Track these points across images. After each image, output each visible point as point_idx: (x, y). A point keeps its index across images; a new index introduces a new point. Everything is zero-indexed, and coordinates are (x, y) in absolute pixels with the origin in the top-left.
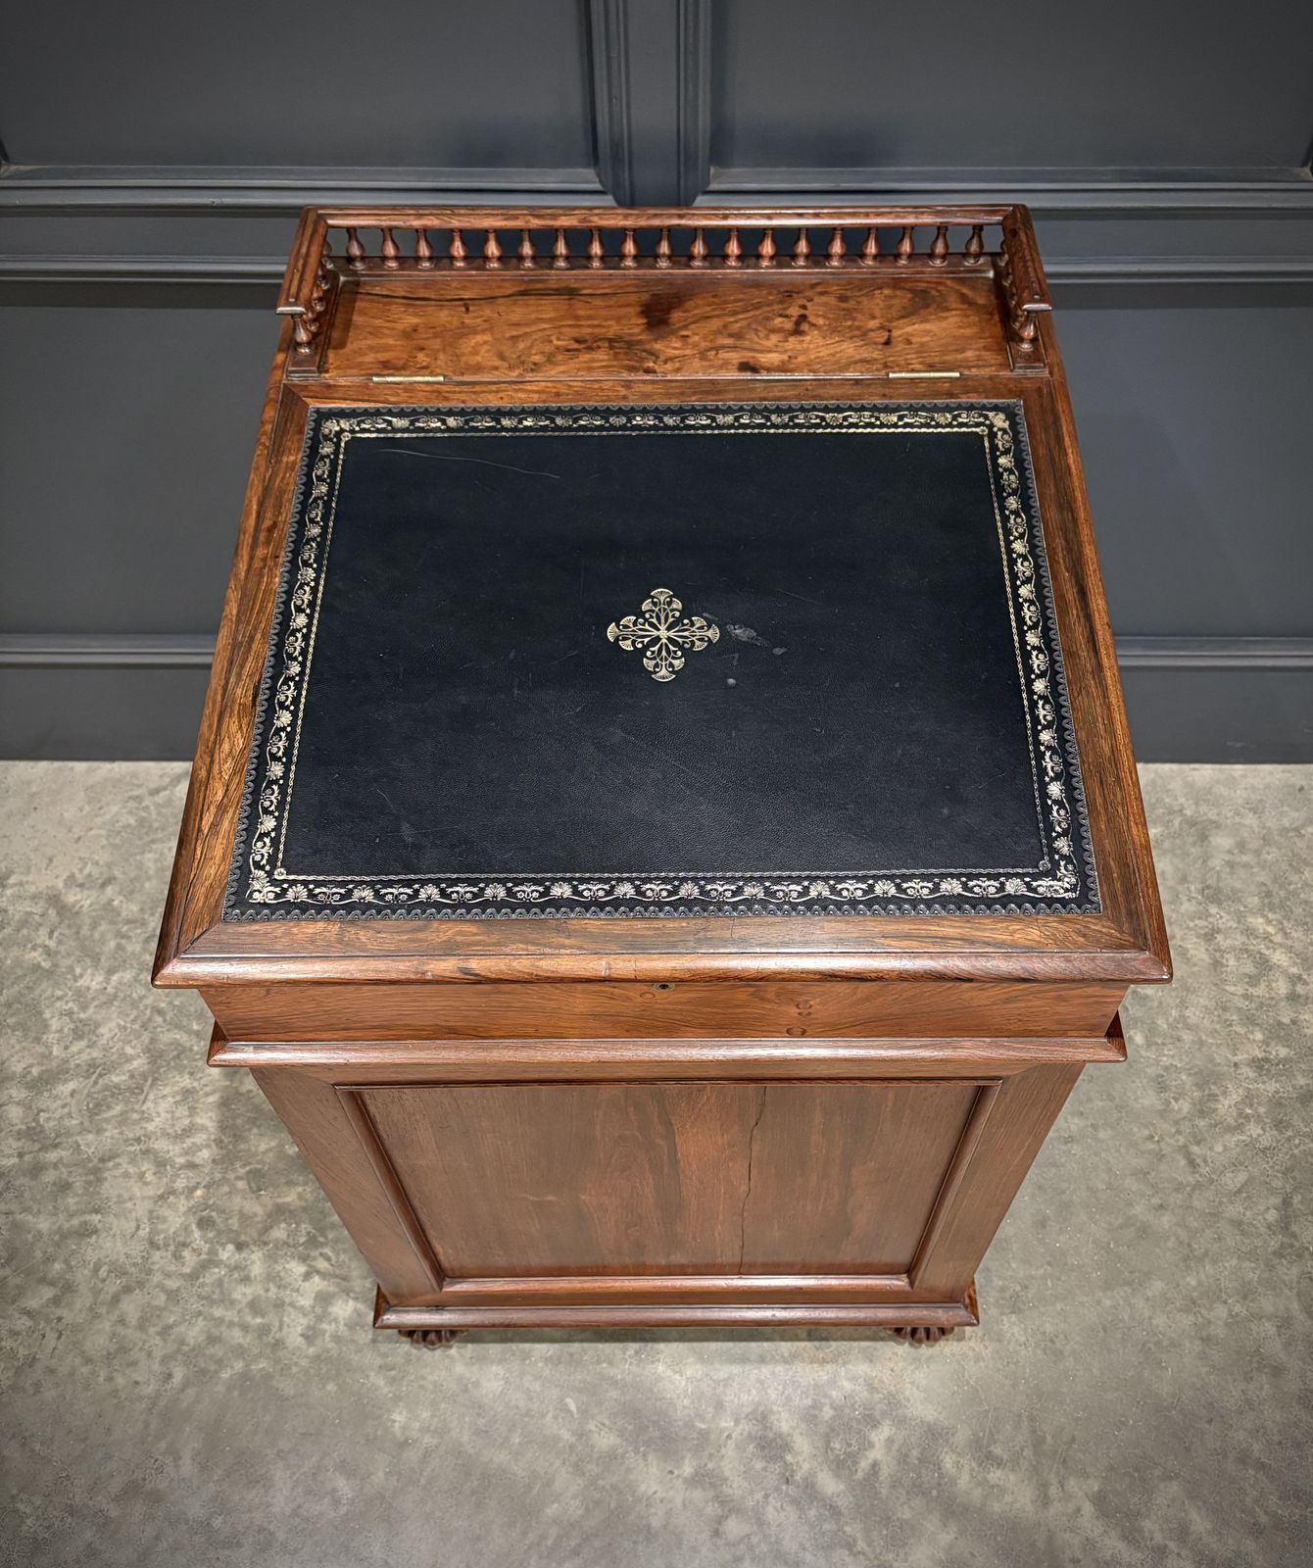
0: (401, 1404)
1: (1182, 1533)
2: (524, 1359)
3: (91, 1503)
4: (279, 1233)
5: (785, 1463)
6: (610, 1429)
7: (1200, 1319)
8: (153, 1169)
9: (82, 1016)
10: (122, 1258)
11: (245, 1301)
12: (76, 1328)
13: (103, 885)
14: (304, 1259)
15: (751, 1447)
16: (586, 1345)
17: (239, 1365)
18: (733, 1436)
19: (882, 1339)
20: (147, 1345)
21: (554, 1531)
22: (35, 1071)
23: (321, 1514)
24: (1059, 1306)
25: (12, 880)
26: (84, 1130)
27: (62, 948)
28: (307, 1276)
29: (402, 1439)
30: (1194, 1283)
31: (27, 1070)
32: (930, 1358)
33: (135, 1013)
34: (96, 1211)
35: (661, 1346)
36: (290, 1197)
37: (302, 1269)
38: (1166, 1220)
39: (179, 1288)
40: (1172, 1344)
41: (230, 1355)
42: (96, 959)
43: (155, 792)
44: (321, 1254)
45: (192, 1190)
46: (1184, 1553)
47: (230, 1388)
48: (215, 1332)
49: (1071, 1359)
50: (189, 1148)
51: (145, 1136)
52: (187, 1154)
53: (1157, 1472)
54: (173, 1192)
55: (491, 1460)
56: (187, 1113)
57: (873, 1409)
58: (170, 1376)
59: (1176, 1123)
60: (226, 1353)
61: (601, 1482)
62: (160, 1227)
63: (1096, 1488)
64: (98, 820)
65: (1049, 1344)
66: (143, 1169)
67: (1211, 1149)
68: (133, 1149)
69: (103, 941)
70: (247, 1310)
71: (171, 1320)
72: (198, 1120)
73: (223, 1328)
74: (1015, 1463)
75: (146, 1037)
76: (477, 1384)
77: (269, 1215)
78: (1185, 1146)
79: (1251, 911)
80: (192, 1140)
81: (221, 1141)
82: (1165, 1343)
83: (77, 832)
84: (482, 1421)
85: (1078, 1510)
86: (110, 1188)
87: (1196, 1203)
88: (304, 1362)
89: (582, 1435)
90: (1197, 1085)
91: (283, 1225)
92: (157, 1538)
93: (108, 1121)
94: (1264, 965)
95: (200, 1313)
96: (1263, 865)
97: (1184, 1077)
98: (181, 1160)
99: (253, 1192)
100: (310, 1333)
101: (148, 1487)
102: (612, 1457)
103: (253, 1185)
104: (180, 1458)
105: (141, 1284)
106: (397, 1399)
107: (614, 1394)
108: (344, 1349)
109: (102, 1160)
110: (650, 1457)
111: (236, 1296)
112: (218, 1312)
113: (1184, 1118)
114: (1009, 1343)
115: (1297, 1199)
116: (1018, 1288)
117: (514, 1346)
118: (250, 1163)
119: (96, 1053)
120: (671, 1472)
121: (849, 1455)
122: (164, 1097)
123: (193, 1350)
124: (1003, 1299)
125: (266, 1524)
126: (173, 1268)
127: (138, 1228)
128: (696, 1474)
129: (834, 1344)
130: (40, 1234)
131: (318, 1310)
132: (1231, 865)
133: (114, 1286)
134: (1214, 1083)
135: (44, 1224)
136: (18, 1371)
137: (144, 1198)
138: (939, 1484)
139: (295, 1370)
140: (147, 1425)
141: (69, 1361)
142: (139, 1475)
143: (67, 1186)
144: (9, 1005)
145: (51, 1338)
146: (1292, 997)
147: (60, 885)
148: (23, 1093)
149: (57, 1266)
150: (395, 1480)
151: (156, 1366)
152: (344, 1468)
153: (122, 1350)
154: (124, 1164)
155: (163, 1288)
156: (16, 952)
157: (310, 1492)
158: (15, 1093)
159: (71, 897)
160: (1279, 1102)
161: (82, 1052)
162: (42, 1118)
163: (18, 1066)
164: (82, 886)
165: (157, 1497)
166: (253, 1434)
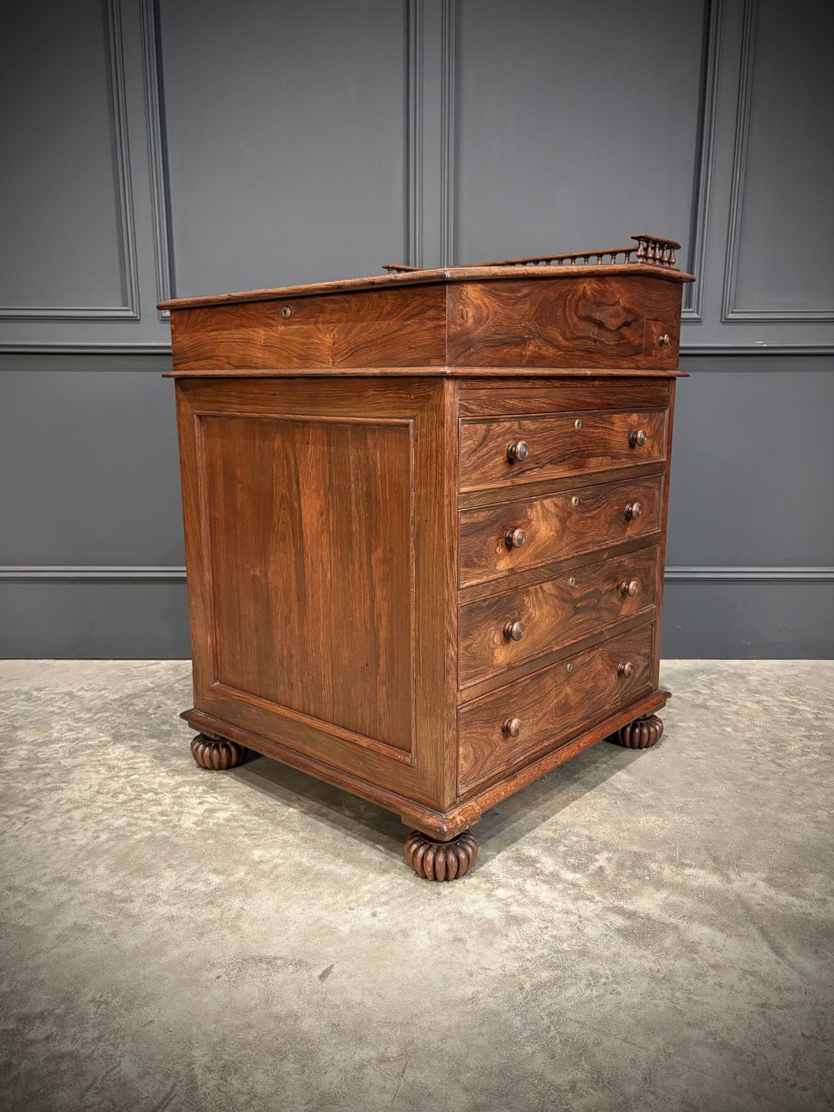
0: (259, 848)
3: (26, 886)
4: (185, 789)
5: (536, 867)
7: (810, 815)
8: (106, 769)
9: (75, 725)
10: (77, 797)
11: (156, 811)
12: (35, 821)
13: (101, 690)
17: (148, 834)
20: (85, 826)
21: (368, 896)
22: (39, 741)
23: (196, 889)
25: (47, 689)
26: (64, 757)
27: (70, 707)
28: (200, 803)
29: (259, 861)
30: (799, 803)
31: (35, 740)
34: (64, 782)
38: (771, 783)
39: (112, 807)
40: (795, 824)
41: (142, 830)
43: (136, 668)
45: (130, 776)
47: (139, 841)
48: (134, 822)
49: (727, 829)
50: (131, 763)
51: (104, 759)
52: (129, 765)
53: (805, 870)
54: (117, 776)
56: (133, 753)
57: (593, 847)
58: (98, 837)
59: (763, 753)
60: (139, 829)
62: (105, 787)
63: (764, 876)
64: (103, 674)
65: (709, 823)
66: (100, 769)
67: (789, 761)
68: (95, 763)
70: (157, 815)
71: (105, 818)
72: (140, 755)
73: (139, 821)
74: (702, 866)
75: (113, 731)
77: (179, 784)
78: (772, 760)
79: (780, 696)
80: (134, 760)
81: (152, 761)
82: (790, 823)
83: (89, 677)
85: (754, 884)
86: (76, 775)
87: (788, 778)
88: (193, 833)
90: (771, 742)
91: (187, 787)
92: (72, 899)
93: (81, 755)
94: (795, 711)
95: (125, 815)
96: (782, 684)
97: (763, 741)
98: (125, 767)
99: (170, 776)
100: (199, 823)
101: (70, 879)
103: (171, 774)
104: (97, 867)
105: (86, 806)
106: (256, 846)
109: (74, 767)
111: (151, 810)
112: (136, 815)
113: (768, 752)
118: (170, 768)
119: (80, 735)
121: (581, 864)
122: (119, 748)
123: (117, 828)
125: (154, 893)
126: (110, 800)
127: (91, 787)
130: (24, 790)
131: (206, 815)
132: (762, 684)
133: (66, 807)
134: (782, 742)
135: (28, 787)
137: (97, 778)
138: (649, 875)
139: (186, 835)
140: (76, 855)
141: (28, 833)
142: (65, 874)
143: (48, 775)
144: (31, 722)
145: (18, 825)
146: (817, 718)
147: (75, 690)
148: (30, 747)
149: (32, 800)
150: (252, 876)
151: (89, 834)
152: (215, 871)
153: (67, 828)
154: (87, 768)
155: (101, 807)
156: (41, 708)
157: (189, 880)
158: (25, 747)
159: (80, 694)
160: (825, 748)
161: (72, 735)
162: (39, 754)
163: (30, 739)
164: (87, 691)
165: (76, 883)
166: (152, 858)
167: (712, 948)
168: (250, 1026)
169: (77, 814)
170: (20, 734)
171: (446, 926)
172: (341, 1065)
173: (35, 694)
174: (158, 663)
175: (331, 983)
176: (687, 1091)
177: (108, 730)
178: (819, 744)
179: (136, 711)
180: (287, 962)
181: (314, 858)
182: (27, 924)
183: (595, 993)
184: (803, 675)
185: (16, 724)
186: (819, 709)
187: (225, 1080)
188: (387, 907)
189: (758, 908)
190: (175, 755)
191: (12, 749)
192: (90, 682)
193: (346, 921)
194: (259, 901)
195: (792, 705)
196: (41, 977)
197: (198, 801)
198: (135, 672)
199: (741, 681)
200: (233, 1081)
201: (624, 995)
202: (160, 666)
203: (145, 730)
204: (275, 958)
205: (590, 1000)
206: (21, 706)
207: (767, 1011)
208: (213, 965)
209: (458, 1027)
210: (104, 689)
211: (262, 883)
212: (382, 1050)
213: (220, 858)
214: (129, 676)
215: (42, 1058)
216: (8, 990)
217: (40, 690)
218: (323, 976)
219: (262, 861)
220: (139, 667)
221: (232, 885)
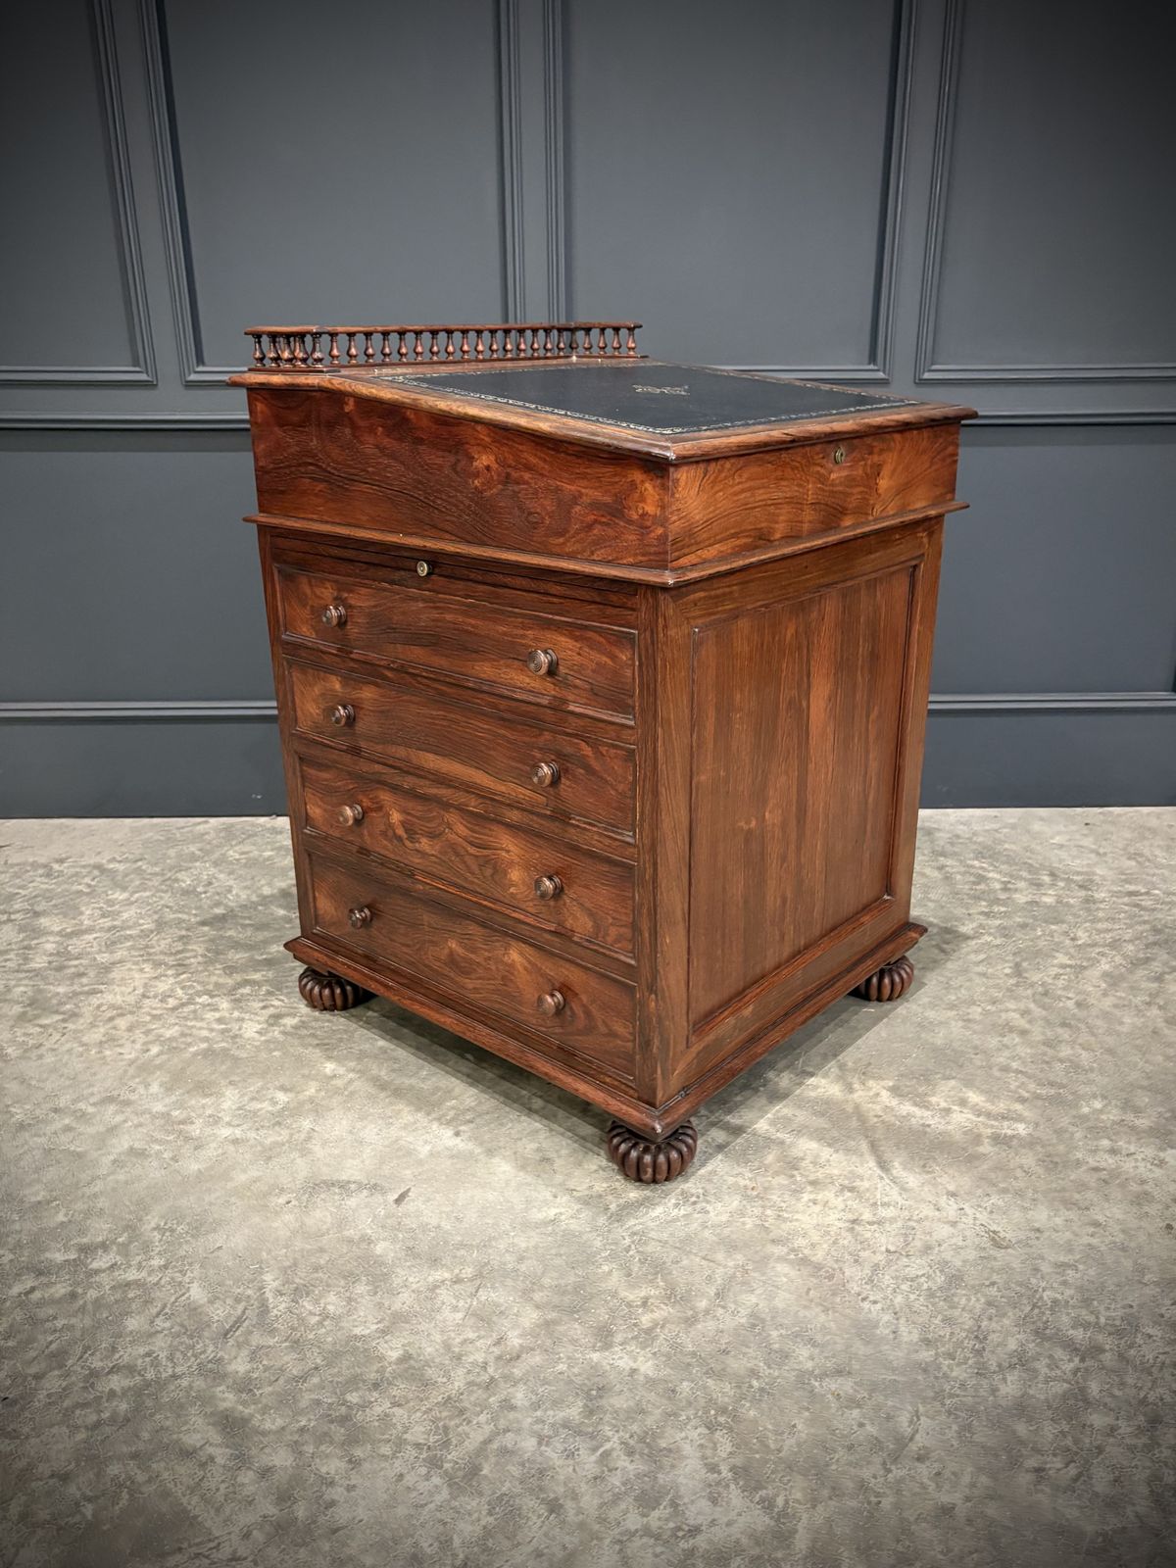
1: (963, 1102)
3: (72, 1107)
4: (245, 991)
9: (109, 909)
10: (120, 1002)
11: (212, 1018)
12: (76, 1031)
13: (137, 861)
14: (263, 1001)
17: (204, 1045)
20: (133, 1037)
21: (452, 1113)
22: (69, 930)
23: (261, 1109)
25: (70, 860)
26: (100, 952)
27: (100, 884)
28: (264, 1008)
31: (63, 930)
34: (103, 984)
36: (257, 976)
39: (162, 1014)
41: (197, 1041)
42: (124, 889)
43: (178, 829)
44: (276, 999)
45: (180, 974)
46: (965, 1111)
47: (195, 1054)
48: (187, 1032)
50: (181, 958)
52: (178, 960)
54: (163, 975)
56: (182, 945)
58: (148, 1050)
60: (194, 1040)
62: (152, 989)
64: (137, 838)
69: (132, 881)
70: (214, 1022)
71: (154, 1027)
72: (190, 947)
73: (194, 1030)
75: (156, 917)
77: (238, 984)
79: (970, 859)
80: (184, 955)
81: (205, 955)
83: (120, 843)
85: (878, 1094)
86: (115, 974)
88: (256, 1044)
91: (248, 987)
92: (125, 1121)
93: (120, 949)
94: (981, 879)
95: (177, 1024)
98: (173, 963)
99: (227, 975)
100: (263, 1031)
101: (122, 1098)
103: (228, 972)
105: (132, 1013)
109: (113, 964)
111: (207, 1016)
112: (190, 1024)
115: (1025, 964)
118: (226, 963)
119: (116, 923)
122: (165, 939)
123: (169, 1038)
125: (216, 1113)
126: (159, 1006)
127: (135, 990)
130: (58, 994)
131: (271, 1022)
132: (952, 844)
133: (109, 1014)
135: (61, 990)
136: (26, 1051)
137: (141, 978)
139: (248, 1047)
140: (126, 1071)
141: (68, 1046)
142: (115, 1093)
143: (82, 975)
144: (55, 905)
145: (56, 1036)
146: (1005, 889)
147: (104, 861)
148: (58, 939)
149: (68, 1006)
150: (323, 1093)
151: (138, 1046)
152: (283, 1088)
153: (111, 1040)
154: (129, 965)
155: (149, 1014)
156: (66, 886)
157: (253, 1099)
158: (51, 939)
159: (111, 866)
160: (1005, 928)
161: (107, 922)
162: (70, 948)
163: (56, 929)
164: (120, 862)
165: (127, 1103)
166: (211, 1074)
167: (815, 1163)
168: (322, 1250)
169: (122, 1023)
170: (44, 921)
171: (534, 1146)
172: (414, 1286)
173: (56, 867)
174: (206, 822)
175: (409, 1206)
176: (757, 1305)
177: (150, 916)
178: (998, 922)
179: (183, 889)
180: (361, 1186)
181: (393, 1070)
182: (79, 1150)
183: (682, 1212)
184: (1005, 830)
185: (37, 908)
186: (1011, 876)
187: (297, 1302)
188: (472, 1125)
189: (876, 1120)
190: (232, 947)
191: (36, 942)
192: (124, 849)
193: (426, 1142)
194: (331, 1121)
195: (980, 872)
196: (100, 1205)
197: (261, 1004)
198: (178, 835)
199: (926, 838)
200: (305, 1304)
201: (712, 1214)
202: (206, 826)
203: (195, 915)
204: (349, 1182)
205: (676, 1220)
206: (41, 884)
207: (857, 1227)
208: (282, 1190)
209: (536, 1247)
210: (141, 860)
211: (335, 1101)
212: (457, 1271)
213: (288, 1073)
214: (170, 841)
215: (108, 1287)
216: (65, 1219)
217: (61, 861)
218: (399, 1201)
219: (335, 1076)
220: (183, 828)
221: (301, 1104)
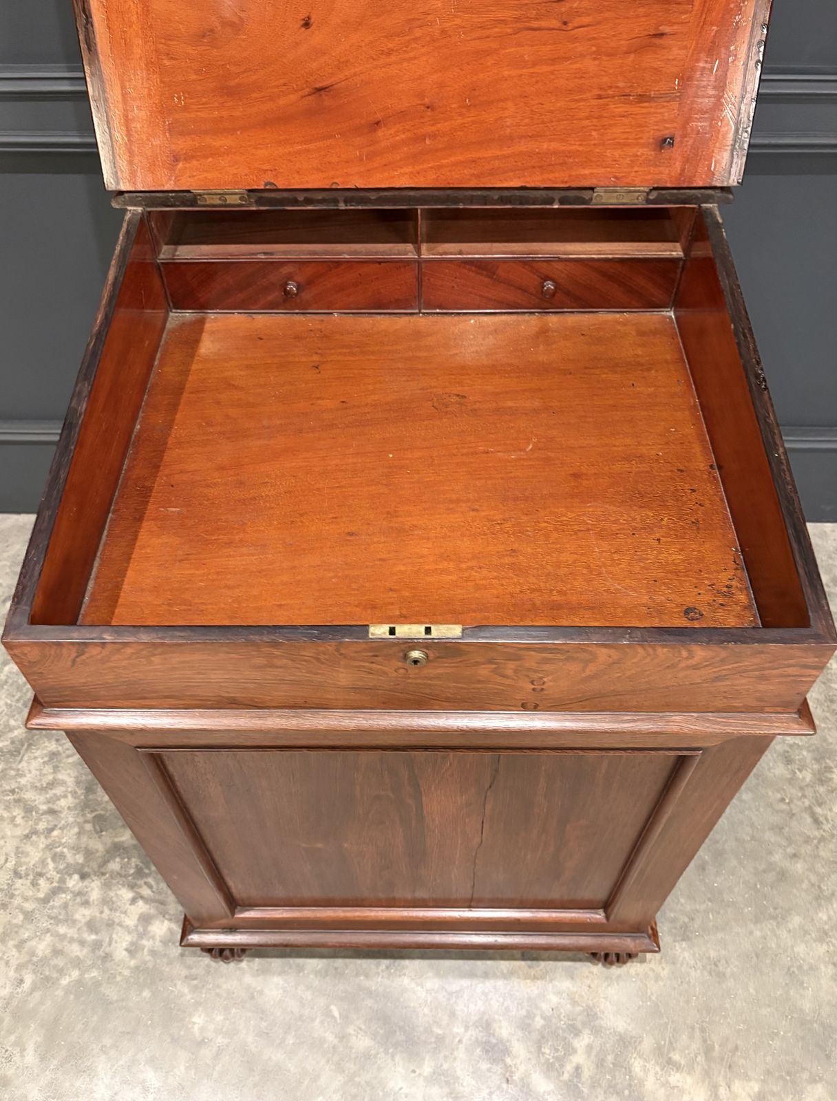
0: (200, 1009)
2: (299, 972)
4: (114, 865)
5: (505, 1065)
6: (365, 1032)
7: (832, 948)
8: (23, 814)
14: (132, 887)
15: (478, 1050)
16: (347, 961)
18: (464, 1040)
19: (580, 960)
20: (7, 955)
24: (720, 935)
29: (199, 1039)
30: (825, 918)
32: (619, 977)
33: (19, 695)
35: (407, 962)
36: (126, 838)
37: (130, 895)
38: (799, 867)
39: (34, 909)
40: (811, 968)
41: (69, 965)
44: (145, 883)
45: (51, 830)
48: (59, 946)
49: (732, 980)
50: (51, 798)
51: (18, 788)
52: (49, 802)
53: (805, 1076)
54: (35, 832)
55: (270, 1058)
56: (52, 771)
57: (575, 1019)
58: (22, 981)
59: (801, 788)
60: (66, 964)
61: (357, 1079)
62: (23, 860)
63: (756, 1089)
64: (5, 555)
65: (713, 967)
66: (15, 814)
67: (831, 810)
68: (8, 798)
70: (85, 929)
72: (60, 776)
73: (65, 943)
76: (261, 993)
77: (108, 852)
78: (810, 807)
80: (54, 791)
82: (805, 967)
84: (264, 1024)
87: (822, 853)
88: (126, 973)
89: (343, 1037)
90: (815, 759)
91: (118, 860)
98: (44, 807)
99: (97, 833)
100: (133, 948)
102: (367, 1057)
103: (98, 828)
104: (25, 1050)
105: (5, 906)
106: (198, 1004)
107: (369, 1002)
108: (158, 961)
110: (397, 1058)
111: (77, 916)
113: (807, 785)
114: (682, 965)
116: (686, 920)
117: (291, 961)
118: (96, 810)
120: (414, 1071)
121: (557, 1059)
122: (35, 758)
124: (675, 928)
126: (31, 893)
128: (434, 1073)
129: (543, 964)
131: (140, 929)
134: (829, 758)
137: (13, 837)
138: (630, 1085)
139: (119, 978)
152: (153, 1062)
155: (21, 909)
166: (83, 1031)
219: (204, 1040)
